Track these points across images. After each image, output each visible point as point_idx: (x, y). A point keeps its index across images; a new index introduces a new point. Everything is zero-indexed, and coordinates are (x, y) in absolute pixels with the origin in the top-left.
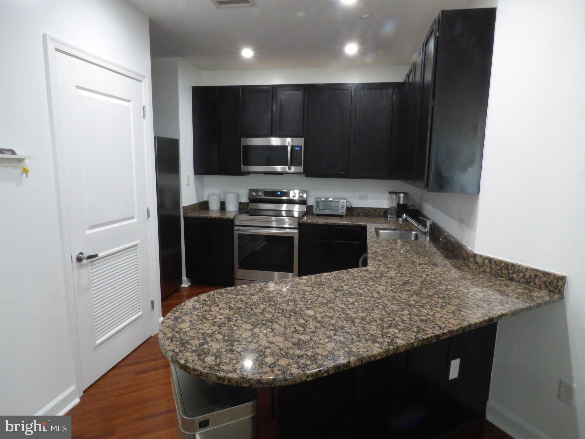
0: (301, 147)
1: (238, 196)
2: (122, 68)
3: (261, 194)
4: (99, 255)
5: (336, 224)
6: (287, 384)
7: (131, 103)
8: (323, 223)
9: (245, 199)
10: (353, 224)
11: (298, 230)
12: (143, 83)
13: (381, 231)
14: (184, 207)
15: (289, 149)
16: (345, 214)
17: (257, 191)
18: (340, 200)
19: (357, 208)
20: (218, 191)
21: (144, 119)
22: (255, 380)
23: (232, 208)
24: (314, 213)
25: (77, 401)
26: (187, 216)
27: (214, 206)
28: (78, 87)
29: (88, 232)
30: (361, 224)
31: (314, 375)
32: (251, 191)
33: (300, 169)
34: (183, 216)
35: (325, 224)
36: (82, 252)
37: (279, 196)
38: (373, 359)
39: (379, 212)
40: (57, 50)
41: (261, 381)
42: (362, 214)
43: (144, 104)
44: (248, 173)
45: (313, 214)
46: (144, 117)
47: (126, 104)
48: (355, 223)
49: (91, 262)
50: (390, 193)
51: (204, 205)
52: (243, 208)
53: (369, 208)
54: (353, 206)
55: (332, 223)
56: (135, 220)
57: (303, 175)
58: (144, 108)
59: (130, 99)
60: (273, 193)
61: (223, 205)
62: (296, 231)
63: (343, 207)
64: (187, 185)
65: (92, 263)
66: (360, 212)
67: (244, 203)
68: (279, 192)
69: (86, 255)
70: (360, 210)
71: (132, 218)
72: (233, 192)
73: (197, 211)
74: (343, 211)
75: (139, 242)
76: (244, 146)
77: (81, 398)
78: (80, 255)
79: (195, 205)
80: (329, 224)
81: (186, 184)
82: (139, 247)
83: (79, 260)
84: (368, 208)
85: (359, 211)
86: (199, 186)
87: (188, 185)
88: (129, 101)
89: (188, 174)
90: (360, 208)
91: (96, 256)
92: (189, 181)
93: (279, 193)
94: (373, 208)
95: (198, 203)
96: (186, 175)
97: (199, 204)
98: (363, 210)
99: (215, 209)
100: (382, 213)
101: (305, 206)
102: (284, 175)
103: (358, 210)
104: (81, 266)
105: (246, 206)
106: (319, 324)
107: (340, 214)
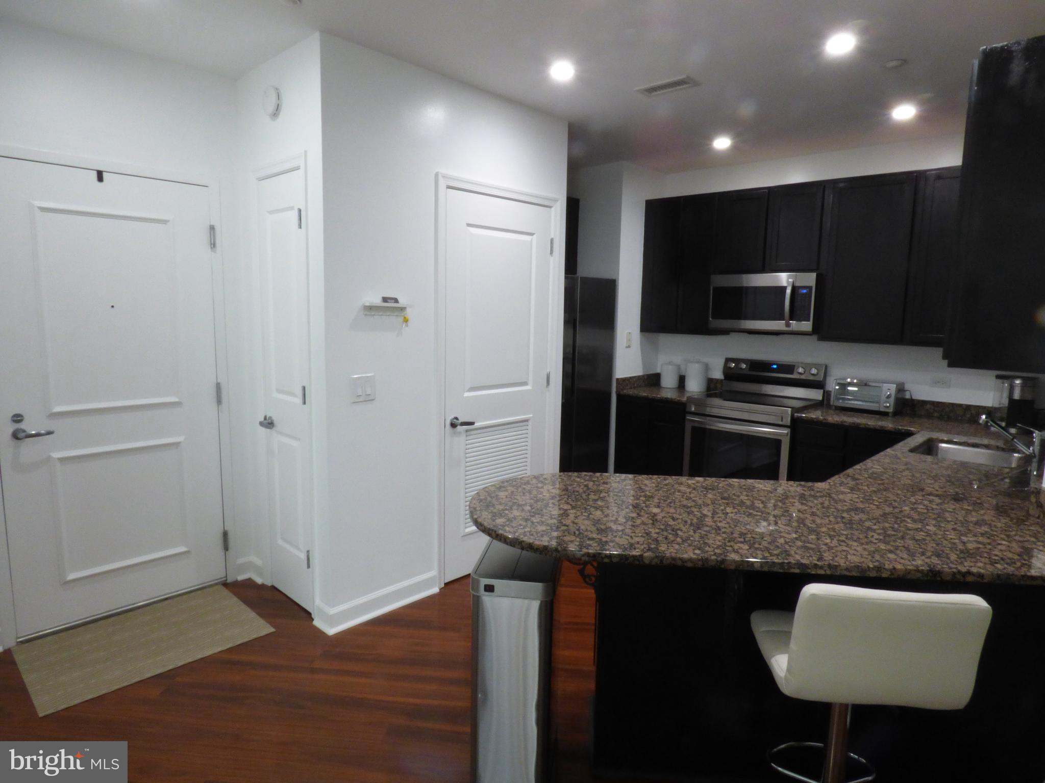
0: (810, 288)
1: (707, 368)
2: (523, 194)
3: (744, 366)
4: (476, 424)
5: (861, 426)
6: (558, 557)
7: (535, 236)
8: (837, 421)
9: (718, 374)
10: (895, 429)
11: (789, 430)
12: (553, 209)
13: (944, 445)
14: (617, 379)
15: (789, 291)
16: (891, 410)
17: (737, 361)
18: (885, 385)
19: (924, 403)
20: (678, 359)
21: (552, 256)
22: (527, 544)
23: (695, 386)
24: (832, 403)
25: (435, 590)
26: (622, 393)
27: (669, 382)
28: (469, 225)
29: (466, 394)
30: (912, 429)
31: (591, 555)
32: (728, 360)
33: (807, 326)
34: (616, 392)
35: (840, 423)
36: (457, 417)
37: (774, 371)
38: (679, 563)
40: (449, 187)
41: (532, 546)
43: (552, 236)
44: (725, 332)
45: (829, 406)
46: (551, 253)
47: (528, 238)
48: (900, 428)
49: (467, 431)
50: (998, 377)
51: (654, 380)
52: (712, 388)
53: (953, 405)
54: (913, 398)
55: (854, 423)
56: (528, 387)
57: (815, 337)
58: (552, 240)
59: (533, 232)
61: (682, 380)
62: (785, 431)
63: (889, 397)
64: (626, 347)
65: (468, 433)
67: (717, 380)
68: (774, 364)
69: (461, 420)
70: (932, 407)
71: (525, 384)
72: (698, 362)
73: (640, 386)
74: (888, 405)
75: (530, 417)
76: (715, 289)
77: (441, 589)
78: (455, 420)
79: (638, 378)
80: (847, 424)
81: (625, 345)
82: (530, 423)
83: (453, 425)
84: (950, 403)
86: (648, 350)
87: (629, 347)
88: (532, 234)
89: (630, 331)
90: (933, 403)
91: (472, 423)
92: (629, 340)
93: (775, 366)
94: (960, 406)
95: (643, 376)
96: (627, 331)
97: (646, 377)
99: (669, 387)
101: (821, 391)
102: (781, 336)
103: (928, 407)
104: (454, 433)
105: (719, 386)
106: (650, 520)
107: (882, 409)
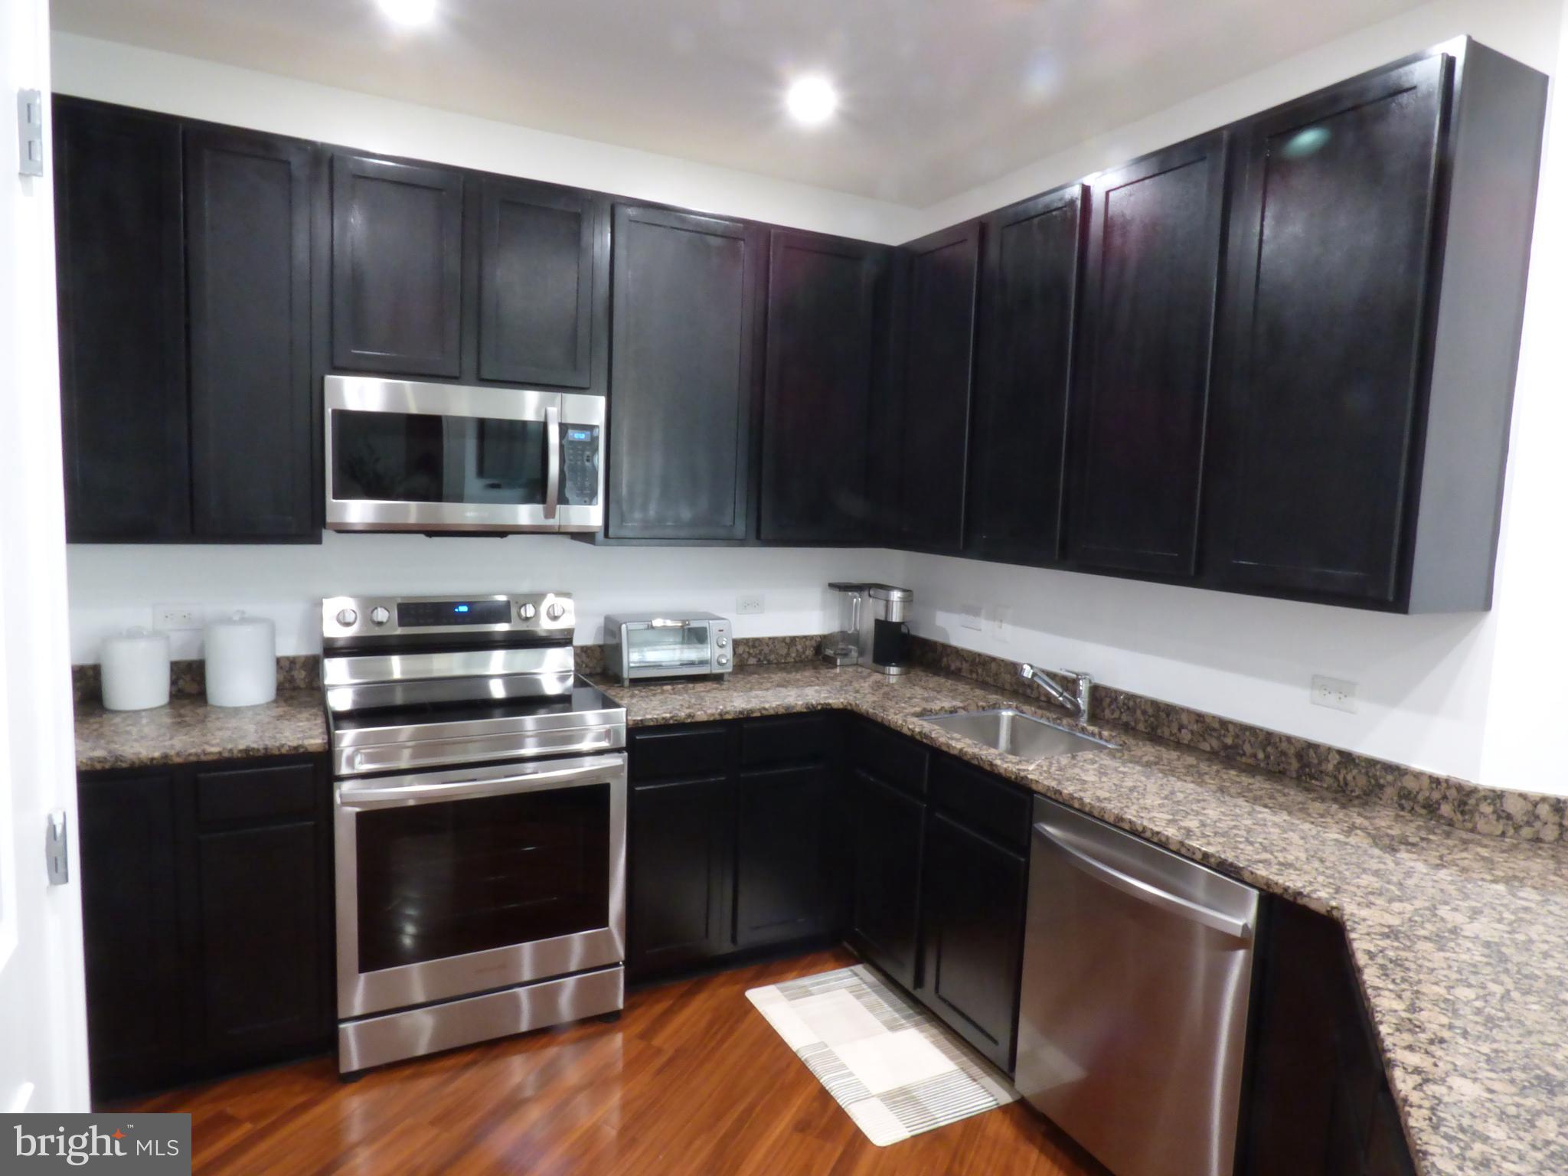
0: (593, 429)
3: (382, 615)
10: (804, 706)
11: (626, 755)
15: (553, 435)
16: (729, 669)
18: (711, 622)
19: (736, 643)
23: (243, 689)
35: (719, 717)
37: (462, 619)
39: (801, 650)
42: (752, 661)
50: (832, 586)
53: (773, 639)
55: (741, 712)
60: (438, 610)
62: (618, 761)
63: (723, 646)
66: (745, 656)
67: (293, 660)
70: (747, 650)
72: (245, 620)
74: (726, 660)
76: (341, 417)
80: (730, 717)
84: (770, 638)
85: (744, 652)
90: (746, 642)
93: (463, 609)
94: (783, 639)
98: (754, 647)
99: (142, 703)
100: (810, 652)
105: (300, 674)
107: (716, 670)
